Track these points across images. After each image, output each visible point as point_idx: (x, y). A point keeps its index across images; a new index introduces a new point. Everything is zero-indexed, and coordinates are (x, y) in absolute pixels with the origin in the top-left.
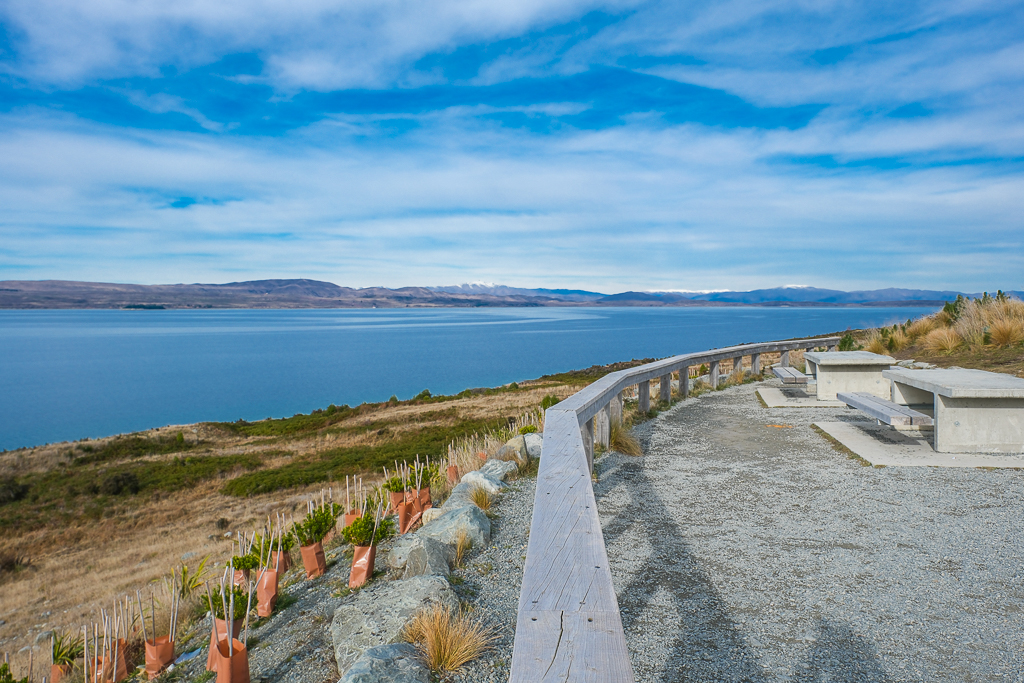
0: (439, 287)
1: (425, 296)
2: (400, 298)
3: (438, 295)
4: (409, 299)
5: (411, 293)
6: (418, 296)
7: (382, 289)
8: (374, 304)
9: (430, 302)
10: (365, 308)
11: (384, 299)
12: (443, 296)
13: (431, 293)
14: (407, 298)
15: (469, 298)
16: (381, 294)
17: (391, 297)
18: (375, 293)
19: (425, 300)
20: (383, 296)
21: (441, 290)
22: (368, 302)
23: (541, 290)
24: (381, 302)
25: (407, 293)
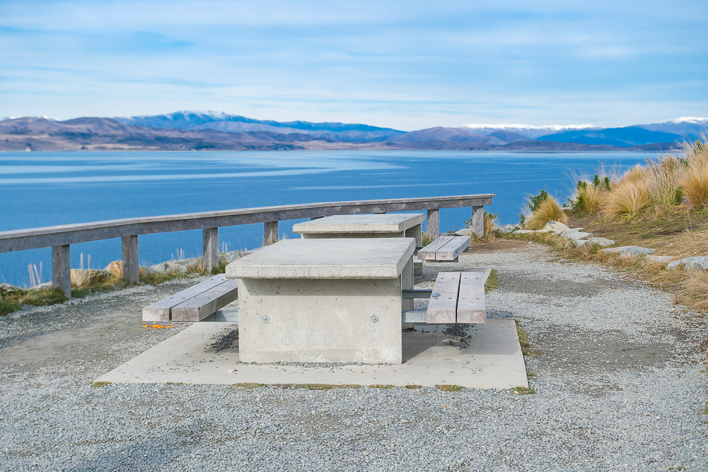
0: (135, 118)
1: (113, 132)
2: (71, 136)
3: (133, 131)
4: (86, 137)
5: (90, 126)
6: (101, 132)
7: (42, 120)
8: (29, 144)
9: (120, 142)
10: (12, 151)
11: (45, 137)
12: (141, 132)
13: (122, 128)
14: (83, 135)
15: (184, 136)
16: (40, 128)
17: (56, 134)
18: (30, 127)
19: (113, 139)
20: (42, 133)
21: (138, 122)
22: (18, 142)
23: (299, 125)
24: (40, 142)
25: (82, 128)
